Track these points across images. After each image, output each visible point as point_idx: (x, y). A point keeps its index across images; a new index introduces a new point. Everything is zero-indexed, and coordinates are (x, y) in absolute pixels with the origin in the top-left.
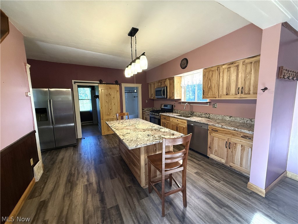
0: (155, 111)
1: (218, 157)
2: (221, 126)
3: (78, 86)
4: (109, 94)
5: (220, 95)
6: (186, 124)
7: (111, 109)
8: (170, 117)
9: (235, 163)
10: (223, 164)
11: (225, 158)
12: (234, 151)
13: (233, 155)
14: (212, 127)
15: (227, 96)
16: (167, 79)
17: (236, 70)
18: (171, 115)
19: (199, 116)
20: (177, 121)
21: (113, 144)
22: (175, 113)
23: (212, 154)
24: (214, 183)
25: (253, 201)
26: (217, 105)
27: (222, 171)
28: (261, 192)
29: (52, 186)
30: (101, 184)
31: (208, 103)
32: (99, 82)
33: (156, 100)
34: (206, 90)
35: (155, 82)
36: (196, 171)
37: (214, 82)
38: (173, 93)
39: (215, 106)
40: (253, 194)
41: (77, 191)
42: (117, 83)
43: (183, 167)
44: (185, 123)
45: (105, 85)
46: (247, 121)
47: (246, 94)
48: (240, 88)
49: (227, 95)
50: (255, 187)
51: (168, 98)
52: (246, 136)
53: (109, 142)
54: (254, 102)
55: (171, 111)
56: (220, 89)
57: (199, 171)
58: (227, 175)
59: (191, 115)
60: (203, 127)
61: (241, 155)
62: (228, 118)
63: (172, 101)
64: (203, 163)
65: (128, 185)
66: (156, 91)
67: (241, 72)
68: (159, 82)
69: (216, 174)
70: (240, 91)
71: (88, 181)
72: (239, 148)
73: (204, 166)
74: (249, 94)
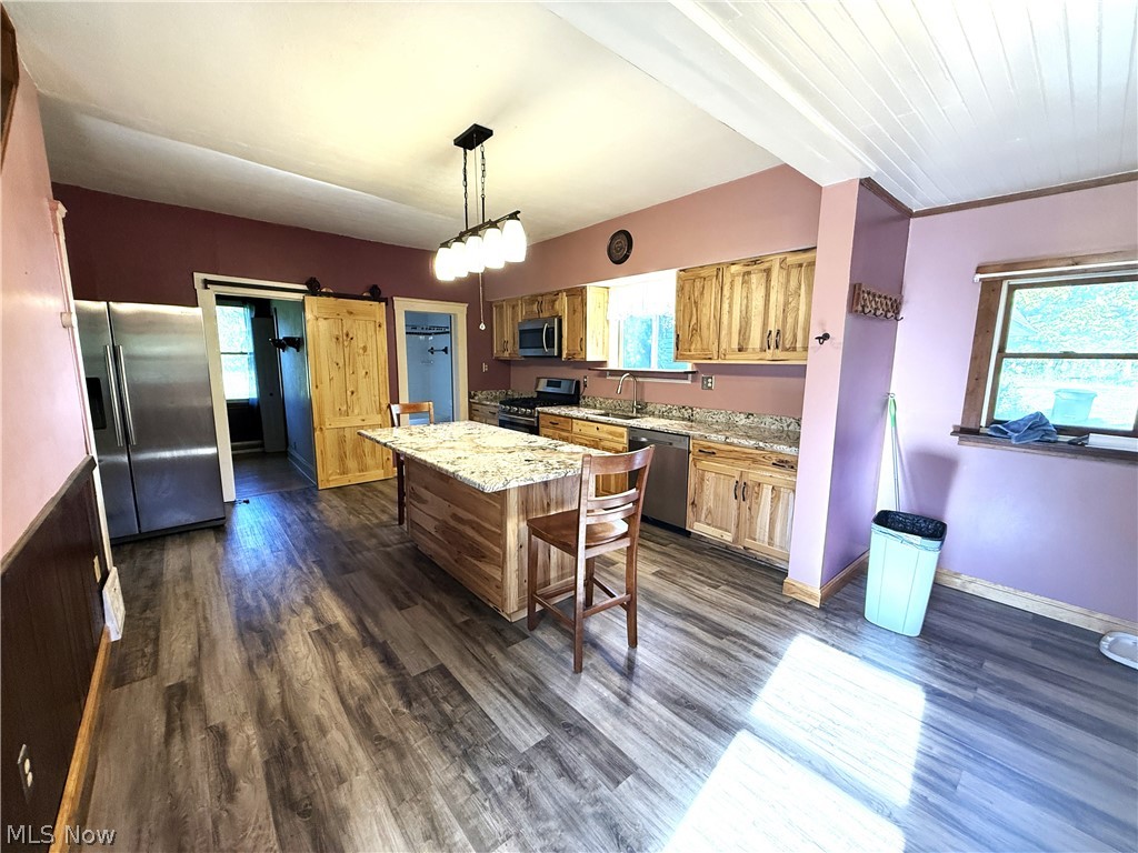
0: (517, 399)
1: (716, 527)
2: (723, 438)
3: (218, 297)
4: (347, 335)
5: (721, 350)
6: (625, 440)
7: (353, 393)
8: (572, 418)
9: (757, 537)
10: (727, 547)
11: (733, 528)
12: (754, 506)
13: (752, 517)
14: (701, 442)
15: (742, 355)
16: (561, 291)
17: (764, 281)
18: (574, 412)
19: (662, 416)
20: (595, 432)
21: (373, 514)
22: (587, 406)
23: (699, 521)
24: (706, 591)
25: (795, 616)
26: (712, 382)
27: (724, 564)
28: (811, 596)
29: (190, 647)
30: (369, 623)
31: (690, 375)
32: (304, 287)
33: (518, 363)
34: (685, 336)
35: (517, 300)
36: (655, 569)
37: (707, 313)
38: (583, 341)
39: (710, 385)
40: (795, 605)
41: (290, 648)
42: (375, 295)
43: (628, 539)
44: (622, 436)
45: (332, 299)
46: (788, 426)
47: (787, 350)
48: (774, 334)
49: (740, 350)
50: (800, 586)
51: (564, 356)
52: (783, 462)
53: (353, 508)
54: (800, 371)
55: (573, 399)
56: (724, 333)
57: (665, 569)
58: (737, 572)
59: (637, 412)
60: (674, 445)
61: (771, 514)
62: (741, 420)
63: (575, 368)
64: (675, 549)
65: (461, 619)
66: (522, 332)
67: (776, 289)
68: (533, 299)
69: (710, 572)
70: (774, 340)
71: (319, 620)
72: (767, 493)
73: (678, 555)
74: (794, 349)
